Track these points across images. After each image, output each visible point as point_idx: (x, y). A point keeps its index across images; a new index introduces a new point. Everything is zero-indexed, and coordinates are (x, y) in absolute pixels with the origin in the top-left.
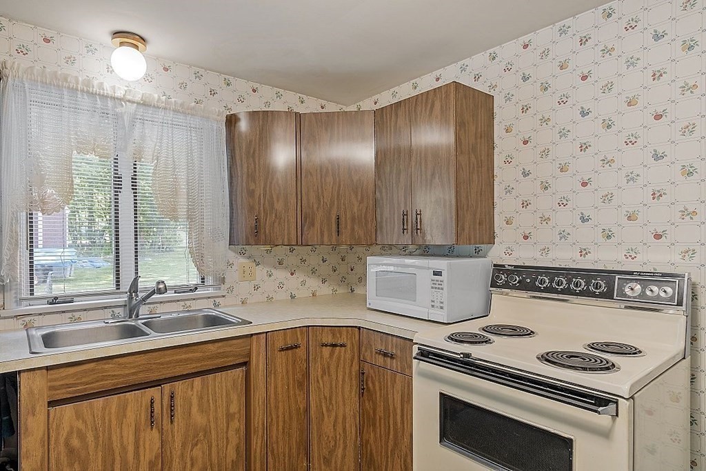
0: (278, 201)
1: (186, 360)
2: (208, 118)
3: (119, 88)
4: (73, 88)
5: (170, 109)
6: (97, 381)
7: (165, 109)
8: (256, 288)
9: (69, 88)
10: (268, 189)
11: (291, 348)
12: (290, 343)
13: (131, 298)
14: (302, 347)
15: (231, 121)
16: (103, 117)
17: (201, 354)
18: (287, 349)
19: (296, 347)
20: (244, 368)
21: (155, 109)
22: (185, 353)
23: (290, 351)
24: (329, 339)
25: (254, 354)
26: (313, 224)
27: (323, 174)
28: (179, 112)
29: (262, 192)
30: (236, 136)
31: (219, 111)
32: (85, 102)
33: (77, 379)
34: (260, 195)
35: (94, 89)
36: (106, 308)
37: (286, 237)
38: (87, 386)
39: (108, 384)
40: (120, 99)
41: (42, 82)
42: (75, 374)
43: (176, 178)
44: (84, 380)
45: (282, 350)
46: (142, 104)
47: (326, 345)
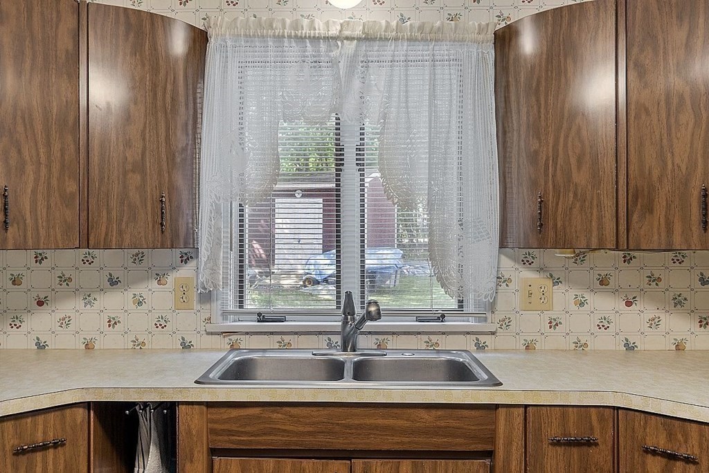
0: (579, 168)
1: (386, 428)
2: (463, 40)
3: (334, 22)
4: (278, 35)
5: (403, 38)
6: (265, 434)
7: (396, 39)
8: (554, 324)
9: (274, 36)
10: (561, 149)
11: (577, 443)
12: (574, 432)
13: (345, 323)
14: (601, 447)
15: (505, 39)
16: (315, 67)
17: (408, 424)
18: (569, 444)
19: (589, 443)
20: (488, 462)
21: (381, 43)
22: (383, 417)
23: (575, 450)
24: (659, 440)
25: (501, 441)
26: (649, 209)
27: (673, 108)
28: (416, 40)
29: (551, 154)
30: (511, 61)
31: (479, 25)
32: (292, 50)
33: (241, 426)
34: (547, 160)
35: (304, 32)
36: (320, 333)
37: (595, 233)
38: (252, 438)
39: (277, 441)
40: (335, 38)
41: (246, 35)
42: (237, 419)
43: (411, 143)
44: (248, 429)
45: (557, 443)
46: (365, 38)
47: (654, 453)
